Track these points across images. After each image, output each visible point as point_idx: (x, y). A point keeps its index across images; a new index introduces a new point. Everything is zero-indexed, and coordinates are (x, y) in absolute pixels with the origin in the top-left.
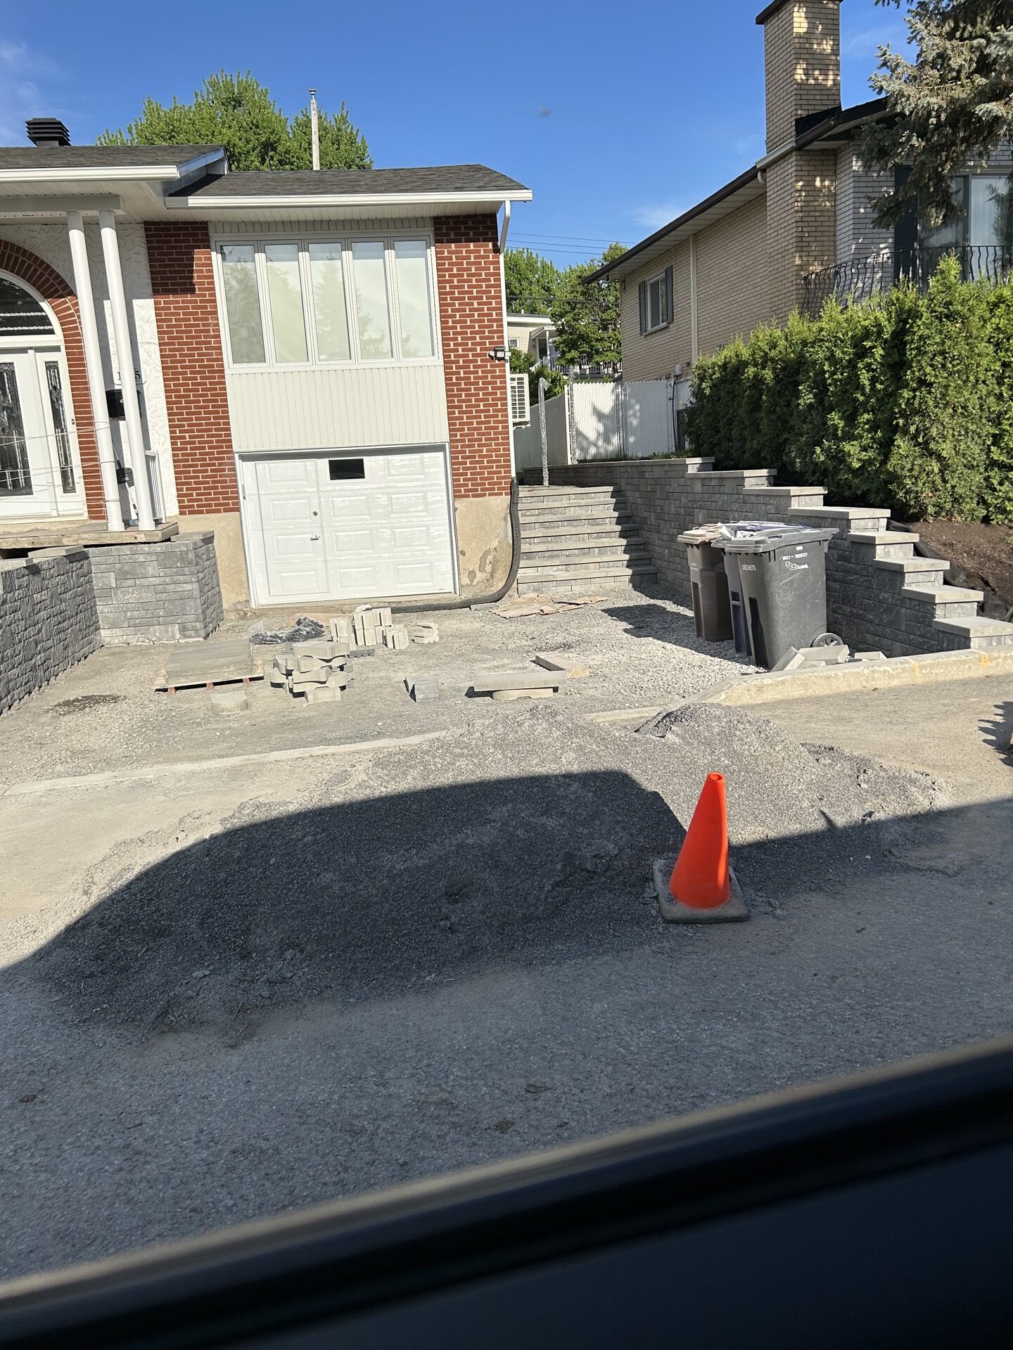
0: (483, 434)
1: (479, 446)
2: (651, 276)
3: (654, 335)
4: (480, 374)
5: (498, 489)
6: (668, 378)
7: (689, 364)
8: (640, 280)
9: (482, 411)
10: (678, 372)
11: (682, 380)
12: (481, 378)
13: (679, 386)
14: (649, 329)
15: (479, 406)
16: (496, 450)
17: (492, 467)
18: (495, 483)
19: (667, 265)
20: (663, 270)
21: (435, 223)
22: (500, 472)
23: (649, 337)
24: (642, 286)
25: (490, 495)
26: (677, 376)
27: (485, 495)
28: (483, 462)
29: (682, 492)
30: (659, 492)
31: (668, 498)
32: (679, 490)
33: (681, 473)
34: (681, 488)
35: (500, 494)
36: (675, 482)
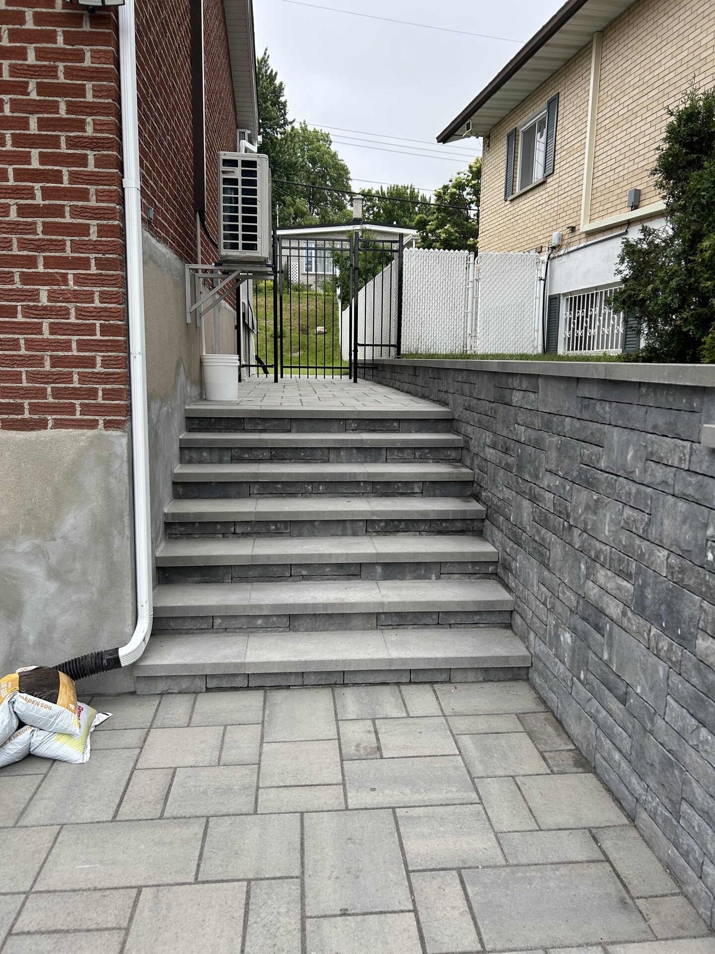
0: (40, 246)
1: (25, 278)
2: (525, 119)
3: (523, 198)
4: (31, 59)
5: (86, 409)
6: (540, 251)
7: (573, 229)
8: (509, 129)
9: (36, 176)
10: (555, 241)
11: (562, 252)
12: (33, 71)
13: (556, 262)
14: (518, 191)
15: (27, 159)
16: (77, 296)
17: (67, 346)
18: (76, 393)
19: (552, 94)
20: (544, 104)
22: (91, 362)
23: (516, 202)
24: (512, 136)
25: (58, 424)
26: (554, 248)
27: (41, 425)
28: (38, 329)
29: (663, 488)
30: (553, 454)
31: (590, 485)
32: (648, 479)
33: (659, 419)
34: (660, 473)
35: (93, 425)
36: (628, 443)
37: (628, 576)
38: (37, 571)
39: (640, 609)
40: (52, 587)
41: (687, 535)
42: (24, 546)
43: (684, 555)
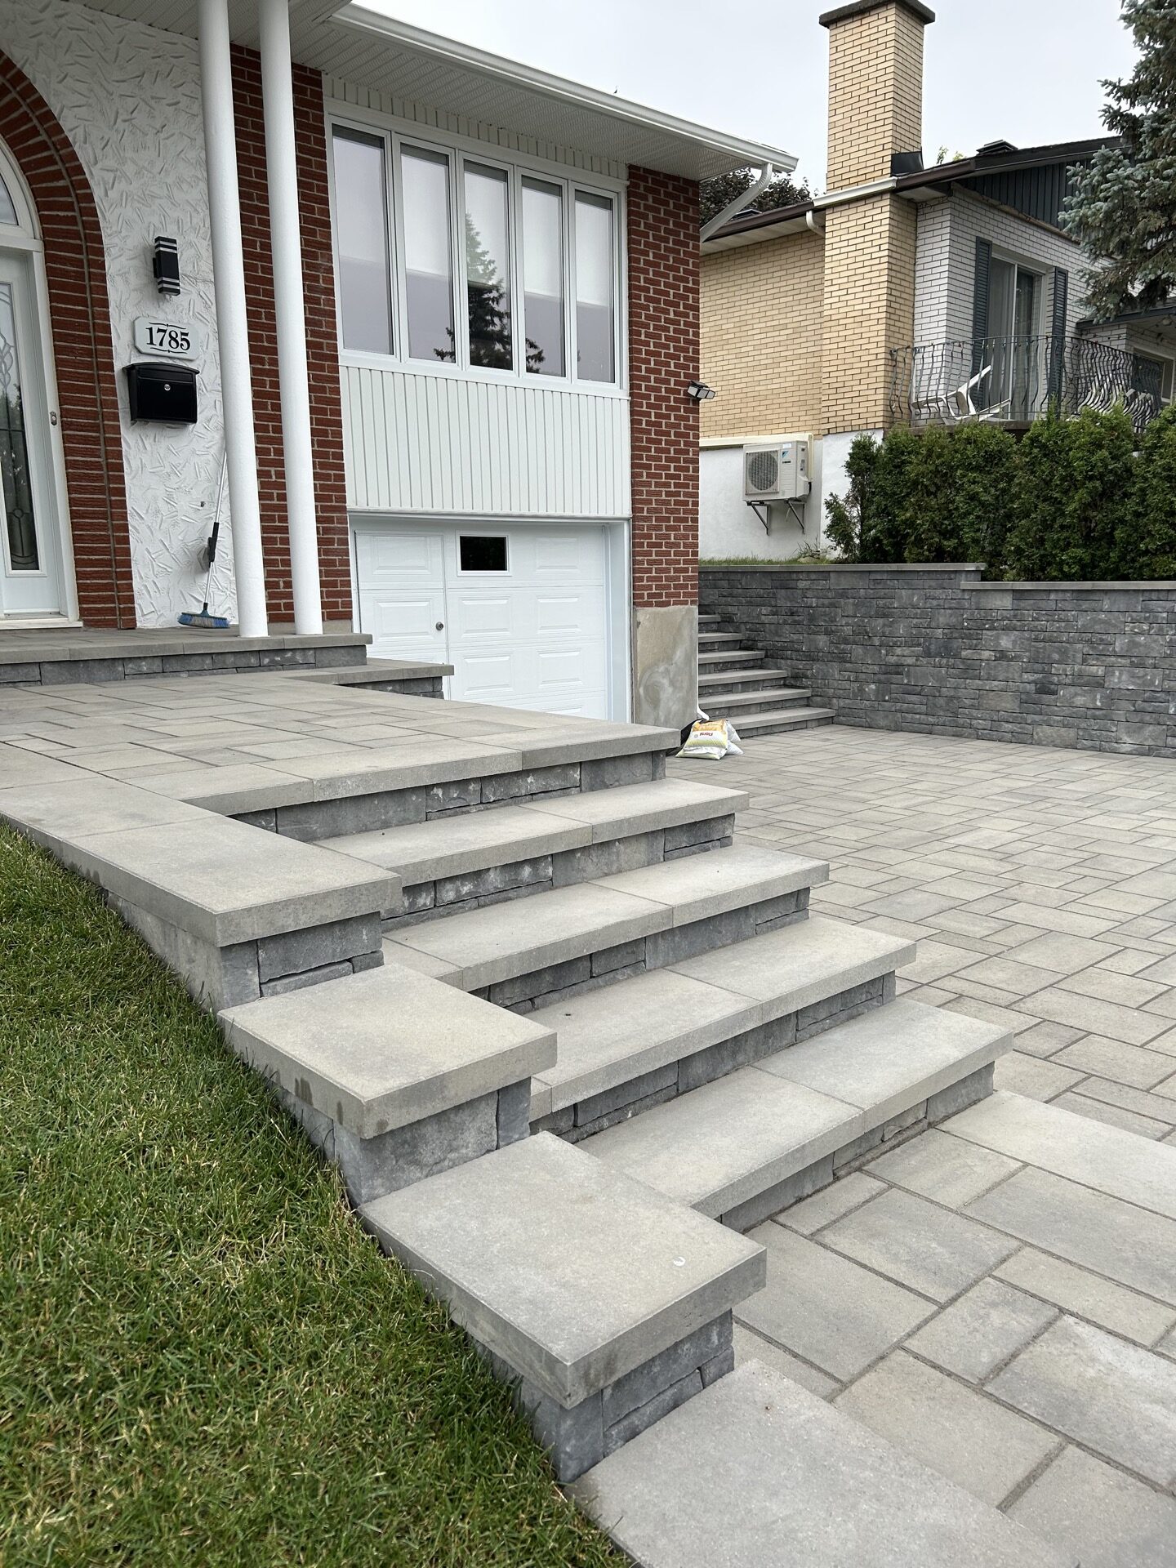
4: (672, 420)
5: (685, 595)
9: (672, 477)
12: (673, 426)
15: (669, 468)
18: (681, 586)
21: (631, 176)
22: (687, 571)
25: (675, 603)
27: (667, 604)
29: (939, 607)
30: (851, 607)
31: (884, 616)
32: (928, 605)
33: (933, 583)
34: (935, 603)
35: (685, 603)
36: (913, 595)
37: (919, 645)
38: (666, 682)
39: (928, 654)
40: (670, 690)
41: (954, 620)
42: (662, 669)
43: (952, 627)
